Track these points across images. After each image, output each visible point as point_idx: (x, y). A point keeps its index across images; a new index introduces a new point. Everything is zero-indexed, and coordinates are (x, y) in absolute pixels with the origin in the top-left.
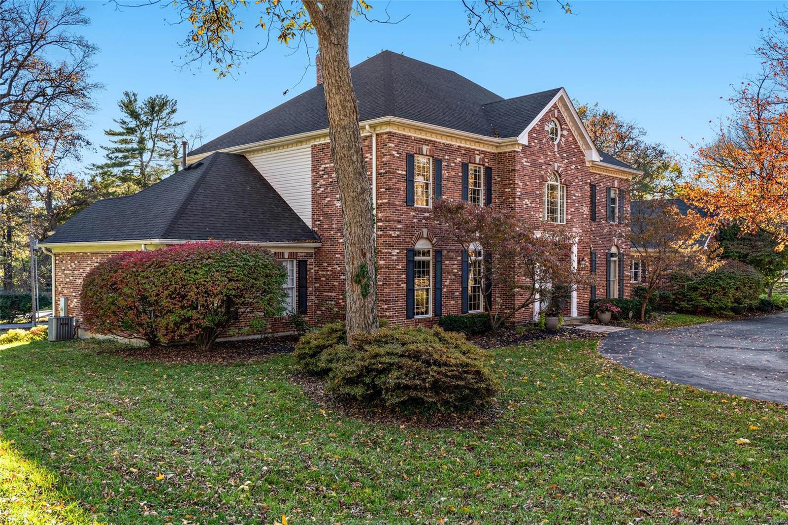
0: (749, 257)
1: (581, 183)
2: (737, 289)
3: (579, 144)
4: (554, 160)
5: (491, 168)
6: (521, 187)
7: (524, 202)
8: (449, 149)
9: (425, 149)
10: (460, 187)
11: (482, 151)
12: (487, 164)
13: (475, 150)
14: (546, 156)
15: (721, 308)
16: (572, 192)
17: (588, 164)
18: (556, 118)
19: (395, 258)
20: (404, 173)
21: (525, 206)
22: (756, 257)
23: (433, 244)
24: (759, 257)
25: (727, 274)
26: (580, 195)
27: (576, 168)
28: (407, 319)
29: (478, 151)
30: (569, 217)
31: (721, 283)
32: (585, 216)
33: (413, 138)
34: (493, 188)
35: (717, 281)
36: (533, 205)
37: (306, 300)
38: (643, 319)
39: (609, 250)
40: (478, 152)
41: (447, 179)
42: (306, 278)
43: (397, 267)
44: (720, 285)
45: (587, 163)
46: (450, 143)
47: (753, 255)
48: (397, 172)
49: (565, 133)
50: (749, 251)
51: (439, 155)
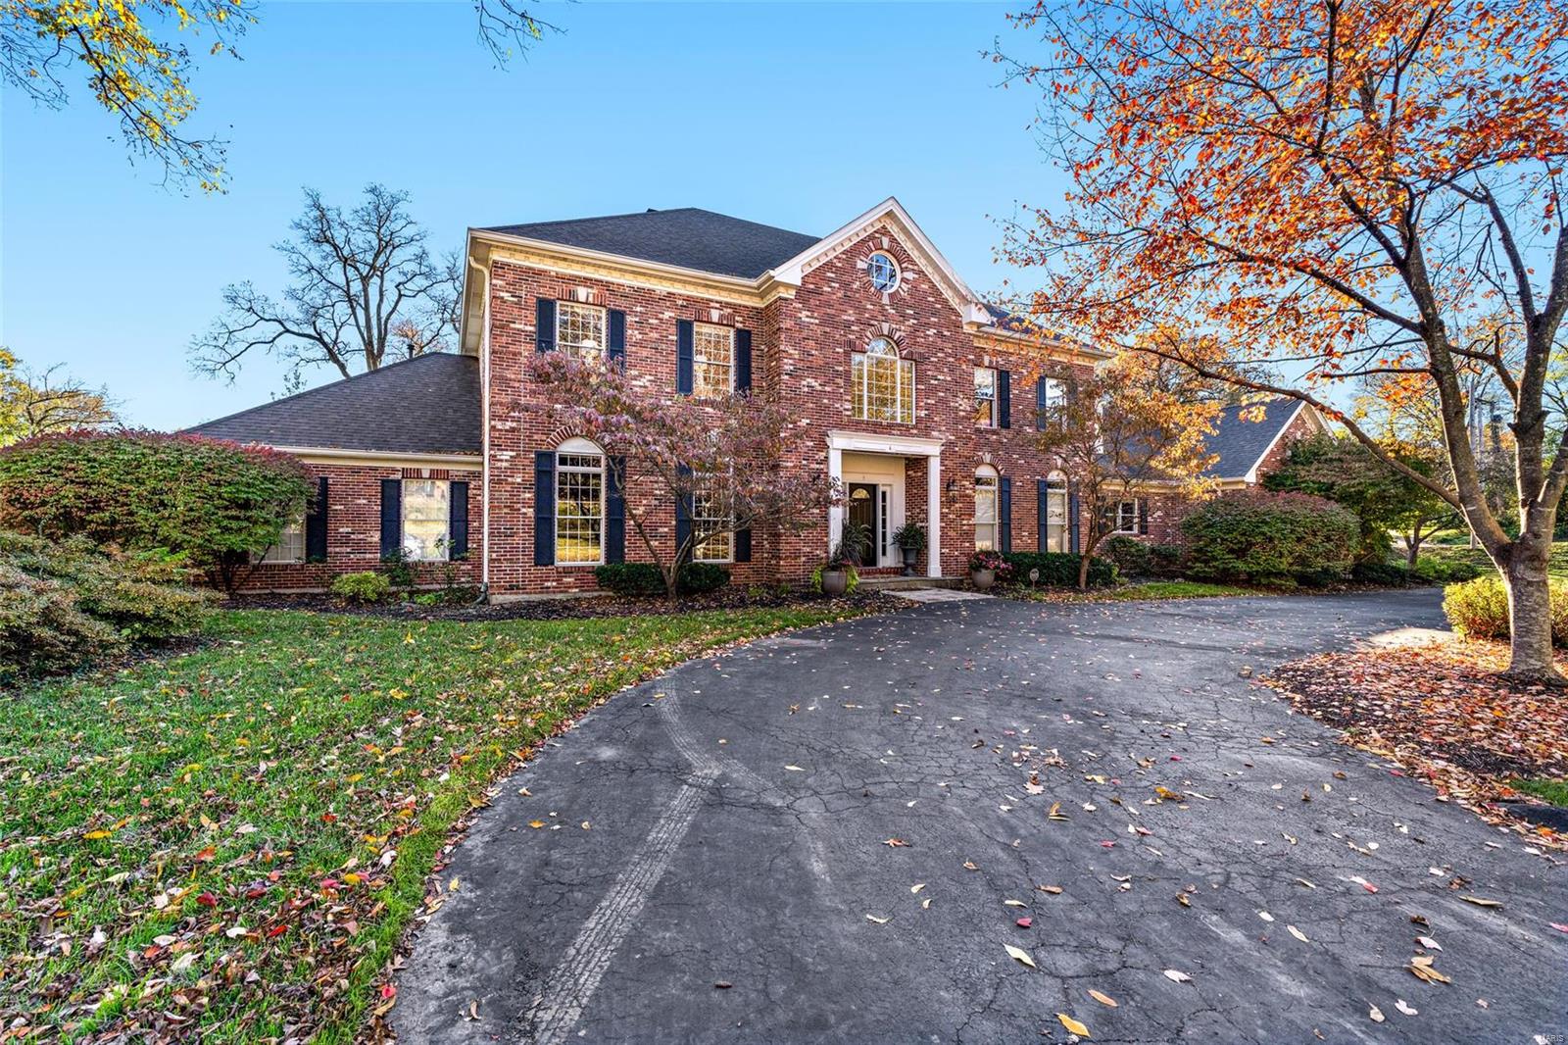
0: (1336, 488)
1: (951, 360)
2: (1299, 540)
3: (945, 296)
4: (881, 318)
5: (749, 332)
6: (797, 357)
7: (804, 383)
8: (645, 297)
9: (582, 293)
10: (673, 358)
11: (727, 303)
12: (739, 325)
13: (712, 301)
14: (861, 310)
15: (1269, 574)
16: (929, 373)
17: (967, 329)
18: (888, 251)
19: (504, 464)
20: (532, 329)
21: (806, 389)
22: (1348, 486)
23: (604, 447)
24: (1353, 487)
25: (1277, 513)
26: (949, 379)
27: (940, 334)
28: (536, 565)
29: (717, 302)
30: (923, 413)
31: (1265, 529)
32: (962, 413)
33: (553, 274)
34: (753, 364)
35: (1258, 527)
36: (827, 389)
37: (467, 540)
38: (1083, 585)
39: (1044, 476)
40: (718, 305)
41: (639, 344)
42: (467, 509)
43: (510, 479)
44: (1264, 534)
45: (965, 327)
46: (647, 285)
47: (1342, 483)
48: (512, 325)
49: (910, 275)
50: (1334, 479)
51: (621, 304)
